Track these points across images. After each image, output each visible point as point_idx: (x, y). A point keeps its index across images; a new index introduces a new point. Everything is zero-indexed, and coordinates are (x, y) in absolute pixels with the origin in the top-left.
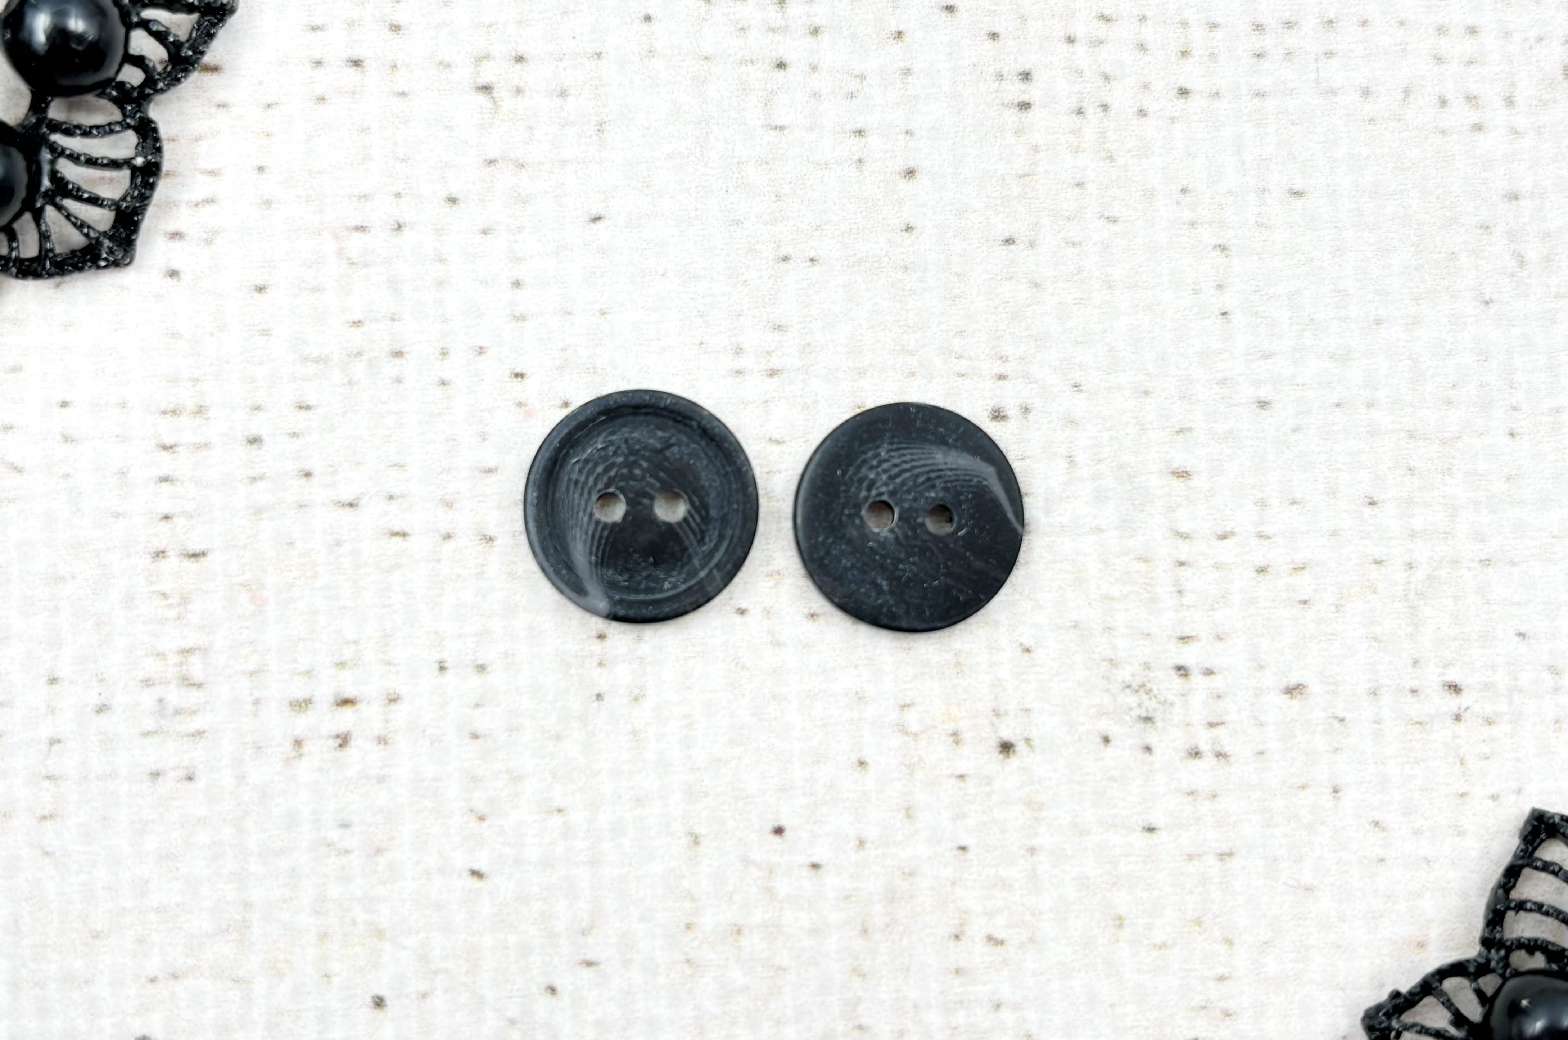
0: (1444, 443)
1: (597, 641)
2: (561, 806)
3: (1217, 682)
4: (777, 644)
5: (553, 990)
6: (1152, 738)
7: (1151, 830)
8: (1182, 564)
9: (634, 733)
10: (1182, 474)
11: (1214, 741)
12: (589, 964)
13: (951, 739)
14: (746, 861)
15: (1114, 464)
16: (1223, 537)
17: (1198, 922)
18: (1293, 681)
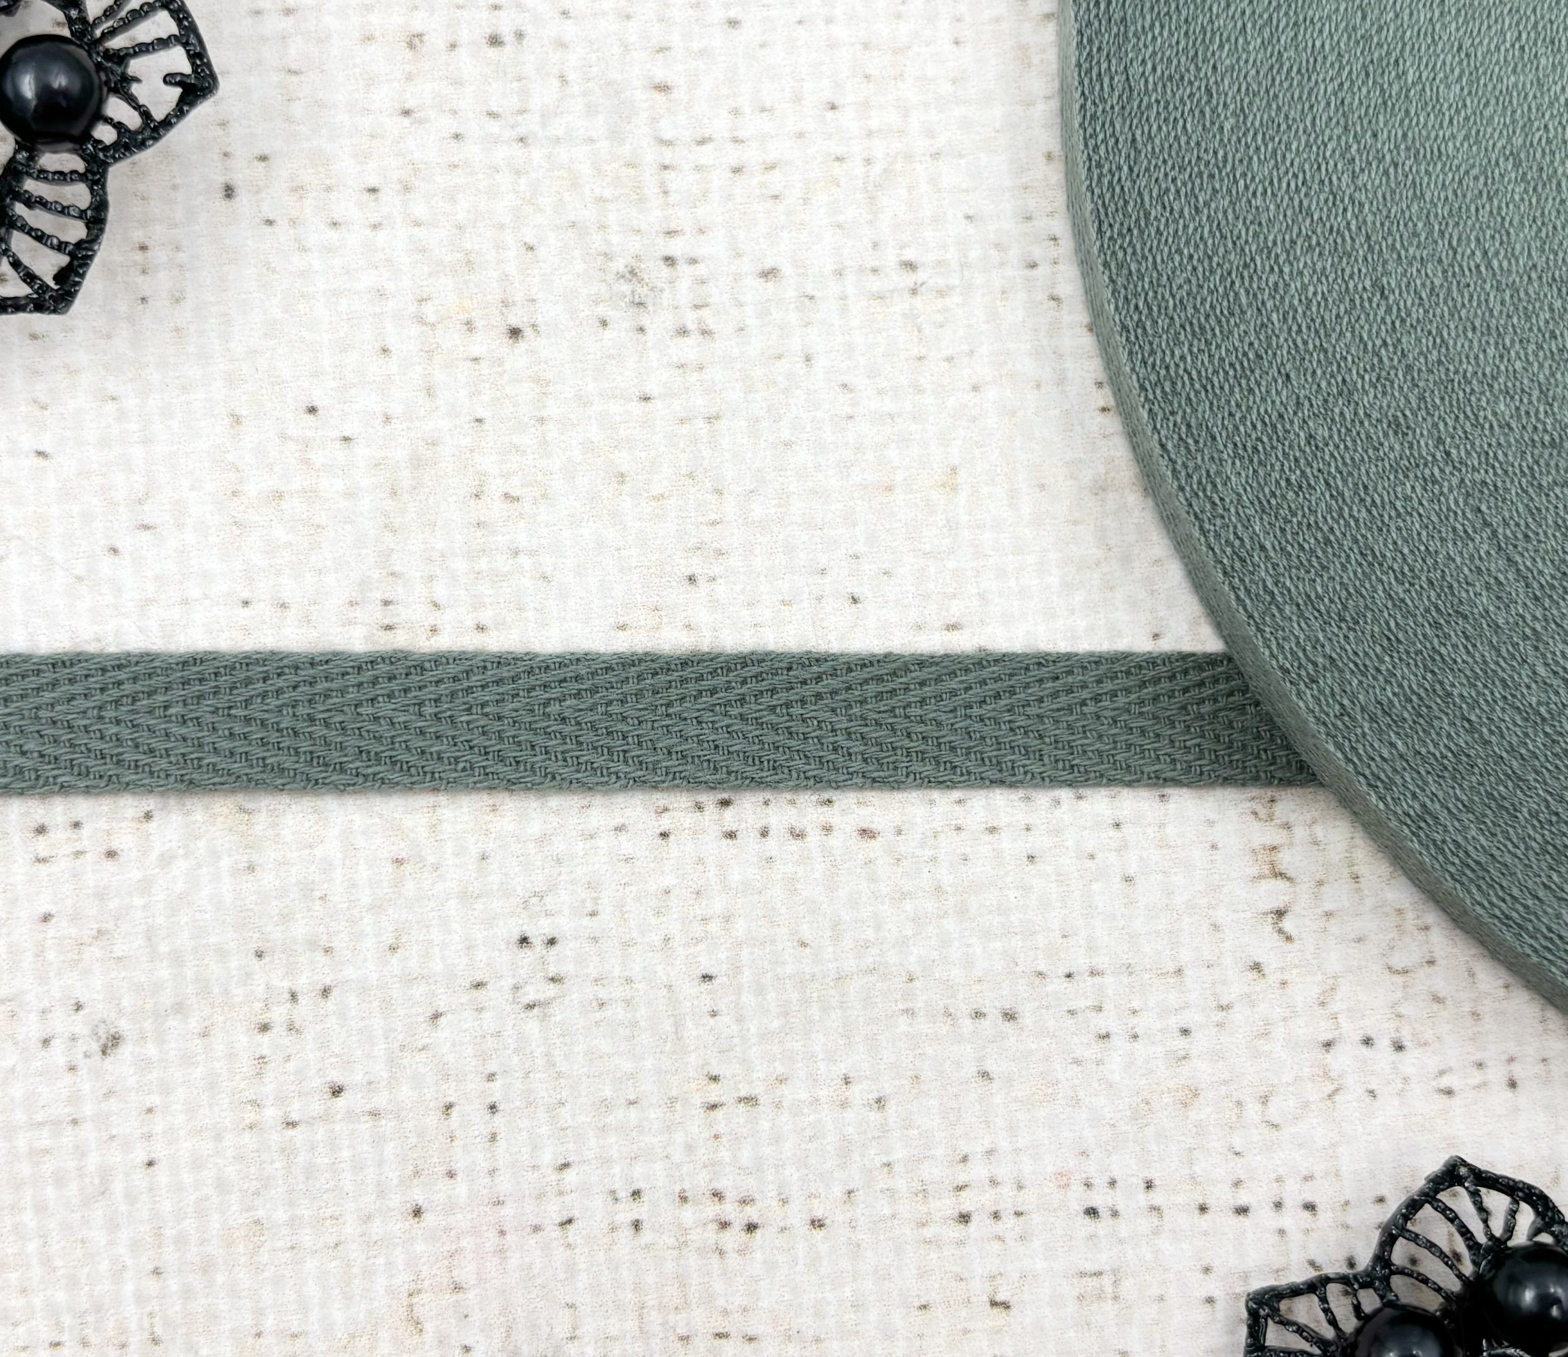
0: (895, 52)
1: (140, 253)
2: (114, 394)
3: (701, 270)
4: (303, 249)
5: (115, 551)
6: (645, 320)
7: (647, 399)
8: (666, 167)
9: (177, 330)
10: (663, 88)
11: (700, 321)
12: (146, 527)
13: (466, 328)
14: (284, 437)
15: (602, 82)
16: (702, 142)
17: (691, 475)
18: (768, 265)
